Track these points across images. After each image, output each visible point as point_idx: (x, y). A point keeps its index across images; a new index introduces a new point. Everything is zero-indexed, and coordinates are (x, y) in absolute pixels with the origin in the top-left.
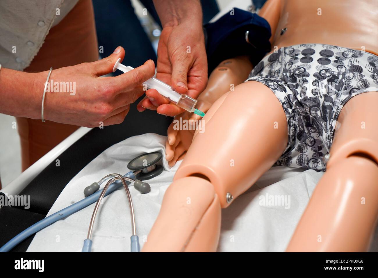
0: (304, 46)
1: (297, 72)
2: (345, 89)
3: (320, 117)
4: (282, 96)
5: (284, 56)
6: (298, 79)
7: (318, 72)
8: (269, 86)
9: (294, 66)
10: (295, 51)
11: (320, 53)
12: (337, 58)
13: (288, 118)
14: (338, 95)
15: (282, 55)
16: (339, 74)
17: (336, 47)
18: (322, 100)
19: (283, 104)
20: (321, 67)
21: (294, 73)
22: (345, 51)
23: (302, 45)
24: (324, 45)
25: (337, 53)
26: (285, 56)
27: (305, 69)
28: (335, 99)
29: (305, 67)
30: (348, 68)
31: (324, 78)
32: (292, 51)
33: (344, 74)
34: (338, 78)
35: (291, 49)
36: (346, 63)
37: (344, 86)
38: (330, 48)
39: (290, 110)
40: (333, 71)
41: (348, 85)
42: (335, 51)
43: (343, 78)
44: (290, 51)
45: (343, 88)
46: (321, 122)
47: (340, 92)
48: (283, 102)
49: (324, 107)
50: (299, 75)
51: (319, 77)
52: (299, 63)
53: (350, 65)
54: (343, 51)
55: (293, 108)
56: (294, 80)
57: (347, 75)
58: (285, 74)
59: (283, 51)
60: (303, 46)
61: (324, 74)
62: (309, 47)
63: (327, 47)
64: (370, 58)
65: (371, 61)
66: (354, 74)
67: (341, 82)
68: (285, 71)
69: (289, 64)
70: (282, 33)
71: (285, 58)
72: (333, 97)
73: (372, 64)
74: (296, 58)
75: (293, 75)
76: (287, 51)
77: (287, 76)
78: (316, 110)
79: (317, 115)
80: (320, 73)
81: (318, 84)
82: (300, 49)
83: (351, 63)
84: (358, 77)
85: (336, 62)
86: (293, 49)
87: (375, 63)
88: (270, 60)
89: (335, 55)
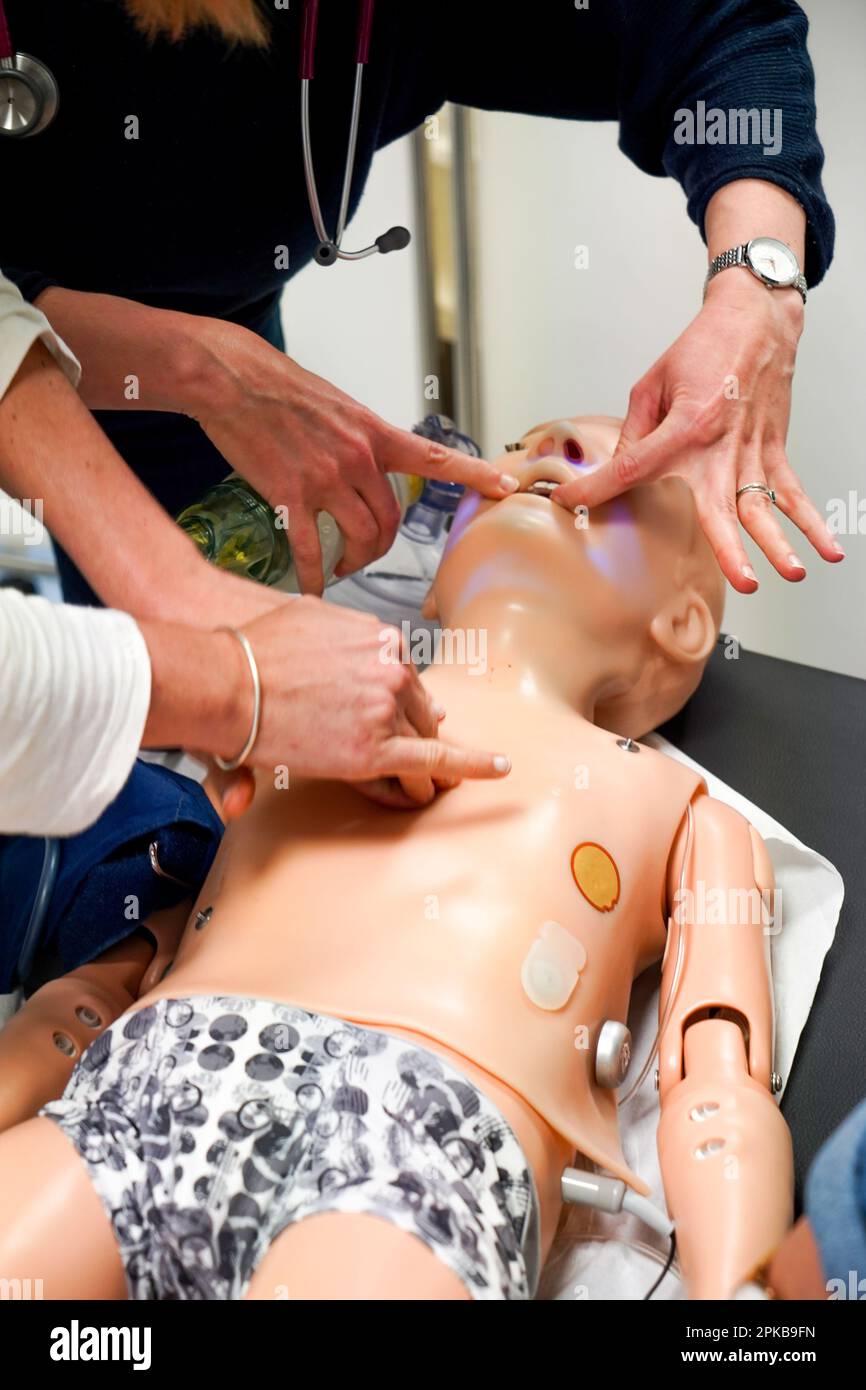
0: (222, 1005)
1: (177, 1102)
2: (309, 1167)
3: (208, 1270)
5: (160, 1032)
6: (176, 1128)
7: (236, 1107)
9: (176, 1077)
10: (195, 1017)
11: (261, 1035)
12: (307, 1056)
13: (126, 1260)
14: (279, 1191)
15: (158, 1024)
16: (296, 1117)
17: (311, 1016)
18: (218, 1218)
19: (115, 1212)
20: (250, 1088)
21: (170, 1103)
22: (335, 1033)
23: (219, 999)
25: (309, 1040)
26: (165, 1031)
27: (200, 1093)
28: (268, 1204)
29: (202, 1087)
30: (330, 1094)
31: (247, 1132)
32: (185, 1016)
33: (312, 1118)
34: (288, 1132)
35: (184, 1011)
36: (329, 1076)
37: (306, 1158)
38: (295, 1017)
40: (281, 1109)
41: (316, 1152)
42: (306, 1030)
43: (309, 1129)
44: (181, 1017)
45: (301, 1165)
46: (214, 1283)
47: (289, 1179)
48: (117, 1204)
49: (227, 1236)
51: (234, 1127)
52: (191, 1068)
53: (339, 1084)
54: (326, 1033)
56: (163, 1128)
57: (321, 1120)
58: (146, 1099)
59: (163, 1014)
60: (218, 1004)
61: (250, 1119)
62: (234, 1011)
63: (286, 1014)
64: (405, 1058)
65: (406, 1068)
66: (341, 1118)
67: (296, 1145)
68: (152, 1086)
69: (167, 1065)
70: (199, 926)
71: (163, 1038)
72: (262, 1199)
73: (409, 1080)
74: (190, 1047)
75: (164, 1110)
76: (174, 1013)
77: (149, 1108)
78: (197, 1249)
79: (199, 1260)
80: (238, 1114)
81: (220, 1156)
82: (210, 1011)
83: (343, 1079)
84: (348, 1133)
85: (299, 1070)
86: (191, 1008)
87: (418, 1075)
88: (129, 1033)
89: (303, 1046)
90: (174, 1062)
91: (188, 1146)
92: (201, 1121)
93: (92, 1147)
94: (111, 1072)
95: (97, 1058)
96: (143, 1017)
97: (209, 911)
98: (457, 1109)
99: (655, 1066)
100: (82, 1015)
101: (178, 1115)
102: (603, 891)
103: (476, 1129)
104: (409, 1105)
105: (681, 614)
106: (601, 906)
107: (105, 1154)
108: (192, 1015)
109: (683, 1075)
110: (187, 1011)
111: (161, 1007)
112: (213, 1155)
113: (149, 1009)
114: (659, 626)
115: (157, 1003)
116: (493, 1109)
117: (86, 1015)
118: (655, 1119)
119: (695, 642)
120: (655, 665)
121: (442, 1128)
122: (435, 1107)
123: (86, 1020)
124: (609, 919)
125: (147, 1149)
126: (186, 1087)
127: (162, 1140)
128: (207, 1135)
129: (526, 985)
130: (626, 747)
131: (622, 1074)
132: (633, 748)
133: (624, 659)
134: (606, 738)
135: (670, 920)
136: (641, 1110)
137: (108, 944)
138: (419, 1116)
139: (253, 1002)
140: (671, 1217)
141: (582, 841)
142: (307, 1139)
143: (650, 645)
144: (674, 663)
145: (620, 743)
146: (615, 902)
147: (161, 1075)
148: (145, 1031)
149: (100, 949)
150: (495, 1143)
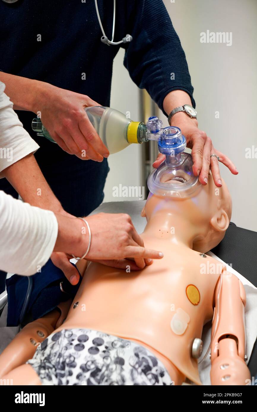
0: (82, 331)
2: (107, 381)
5: (63, 339)
6: (67, 368)
7: (85, 363)
9: (67, 353)
10: (73, 335)
11: (93, 341)
12: (106, 347)
15: (62, 337)
16: (103, 366)
17: (108, 335)
20: (89, 357)
22: (115, 341)
24: (98, 332)
25: (107, 343)
27: (74, 358)
29: (75, 356)
30: (113, 359)
31: (88, 370)
33: (108, 366)
34: (100, 370)
36: (113, 354)
37: (106, 378)
38: (103, 336)
40: (98, 364)
41: (109, 376)
42: (106, 339)
43: (107, 369)
44: (69, 335)
45: (104, 380)
51: (84, 369)
52: (72, 350)
53: (116, 356)
54: (112, 340)
56: (63, 368)
57: (110, 367)
58: (58, 360)
59: (64, 334)
60: (80, 331)
61: (89, 366)
62: (85, 333)
63: (100, 335)
64: (136, 349)
65: (136, 352)
66: (116, 367)
67: (103, 374)
68: (60, 356)
69: (65, 349)
70: (75, 307)
71: (63, 341)
73: (137, 355)
74: (71, 344)
75: (64, 363)
76: (67, 334)
77: (59, 362)
80: (86, 365)
81: (80, 377)
82: (77, 333)
83: (117, 354)
84: (118, 371)
85: (104, 352)
86: (72, 332)
87: (140, 354)
88: (53, 339)
89: (105, 344)
90: (66, 348)
91: (70, 374)
92: (74, 366)
93: (42, 374)
94: (47, 351)
95: (44, 346)
96: (58, 335)
97: (77, 303)
98: (151, 364)
99: (210, 352)
100: (39, 333)
101: (68, 364)
102: (195, 299)
103: (157, 370)
104: (137, 363)
105: (219, 217)
106: (194, 303)
107: (46, 376)
108: (72, 335)
109: (218, 355)
110: (70, 333)
111: (63, 332)
112: (78, 377)
113: (59, 333)
114: (213, 220)
115: (62, 330)
116: (162, 364)
117: (40, 333)
118: (209, 369)
119: (223, 225)
120: (211, 232)
121: (146, 370)
122: (144, 364)
123: (40, 335)
124: (197, 307)
125: (58, 375)
126: (70, 356)
127: (63, 372)
128: (76, 371)
129: (172, 328)
130: (202, 256)
131: (200, 354)
132: (204, 256)
133: (202, 230)
134: (197, 253)
135: (215, 308)
136: (205, 366)
137: (47, 312)
138: (140, 366)
139: (91, 331)
141: (189, 284)
142: (106, 373)
143: (210, 226)
144: (217, 232)
145: (200, 255)
146: (199, 302)
147: (63, 352)
148: (58, 339)
149: (44, 314)
150: (162, 375)
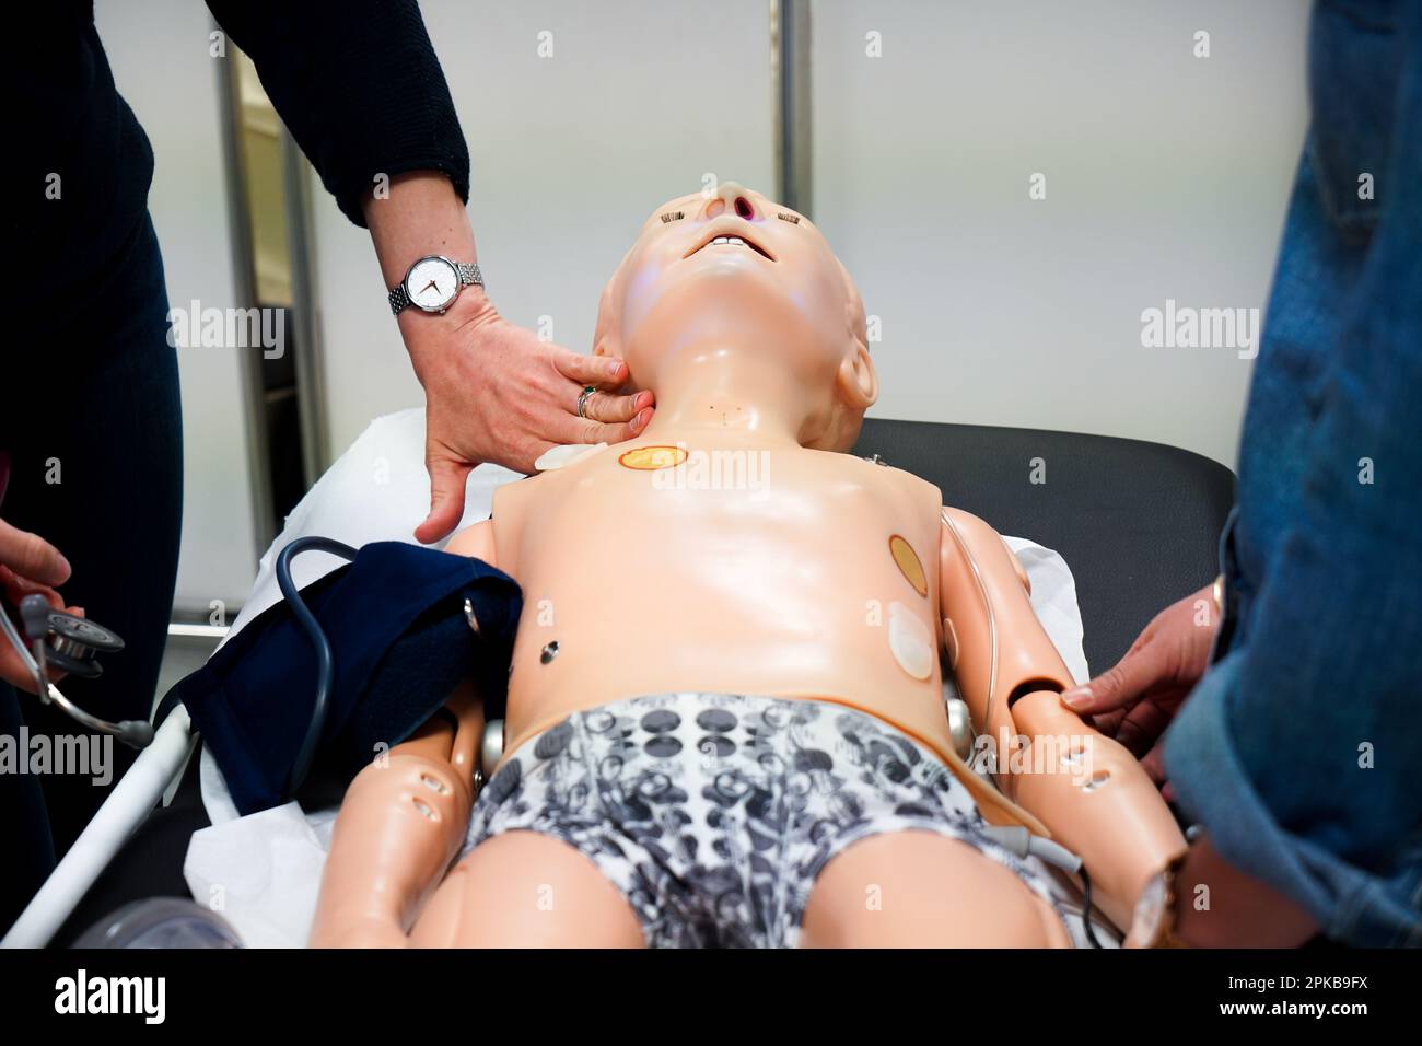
1: (647, 788)
2: (797, 825)
3: (747, 925)
4: (619, 870)
5: (585, 740)
6: (658, 810)
8: (576, 845)
9: (630, 772)
10: (618, 721)
11: (699, 721)
12: (751, 731)
14: (781, 848)
15: (579, 736)
16: (770, 782)
17: (739, 698)
18: (745, 871)
19: (629, 894)
20: (711, 762)
21: (636, 793)
22: (769, 708)
23: (636, 701)
25: (747, 718)
26: (591, 738)
27: (668, 778)
28: (776, 861)
29: (666, 772)
30: (790, 760)
31: (733, 801)
32: (608, 721)
33: (783, 781)
34: (769, 795)
35: (606, 718)
36: (781, 745)
37: (792, 817)
38: (723, 703)
39: (651, 911)
40: (753, 776)
41: (799, 810)
42: (738, 710)
43: (785, 792)
44: (603, 724)
45: (790, 822)
47: (783, 836)
49: (754, 891)
50: (657, 798)
52: (643, 761)
53: (793, 750)
54: (760, 709)
55: (660, 901)
56: (644, 813)
57: (792, 782)
58: (604, 798)
59: (582, 724)
60: (638, 705)
61: (730, 788)
62: (658, 707)
63: (713, 702)
64: (841, 721)
65: (845, 729)
66: (812, 778)
67: (781, 805)
68: (604, 786)
69: (612, 765)
70: (546, 659)
71: (592, 745)
72: (770, 855)
73: (852, 738)
74: (629, 745)
75: (633, 799)
76: (594, 722)
77: (612, 803)
78: (735, 905)
79: (737, 916)
80: (716, 785)
81: (720, 822)
82: (632, 713)
83: (795, 744)
84: (825, 787)
85: (751, 744)
87: (859, 733)
88: (542, 753)
89: (742, 724)
90: (619, 760)
92: (684, 798)
93: (582, 842)
95: (505, 789)
96: (558, 734)
97: (553, 646)
98: (904, 758)
102: (918, 578)
103: (925, 774)
104: (862, 760)
106: (921, 591)
107: (598, 844)
108: (614, 719)
111: (576, 720)
112: (714, 821)
114: (846, 367)
116: (931, 756)
117: (429, 781)
119: (868, 387)
121: (899, 773)
122: (884, 758)
123: (430, 786)
124: (928, 604)
125: (638, 834)
126: (648, 776)
128: (697, 808)
130: (874, 462)
138: (875, 766)
140: (1075, 853)
141: (891, 534)
142: (788, 800)
143: (837, 389)
146: (926, 590)
147: (609, 776)
150: (943, 785)
